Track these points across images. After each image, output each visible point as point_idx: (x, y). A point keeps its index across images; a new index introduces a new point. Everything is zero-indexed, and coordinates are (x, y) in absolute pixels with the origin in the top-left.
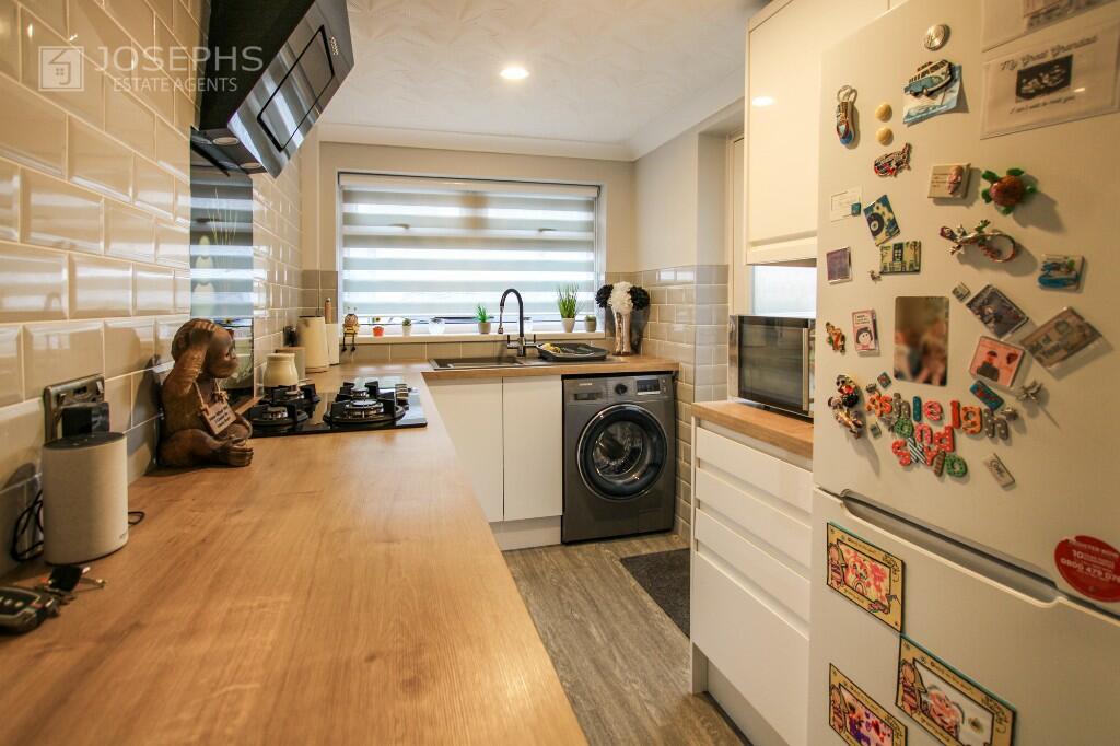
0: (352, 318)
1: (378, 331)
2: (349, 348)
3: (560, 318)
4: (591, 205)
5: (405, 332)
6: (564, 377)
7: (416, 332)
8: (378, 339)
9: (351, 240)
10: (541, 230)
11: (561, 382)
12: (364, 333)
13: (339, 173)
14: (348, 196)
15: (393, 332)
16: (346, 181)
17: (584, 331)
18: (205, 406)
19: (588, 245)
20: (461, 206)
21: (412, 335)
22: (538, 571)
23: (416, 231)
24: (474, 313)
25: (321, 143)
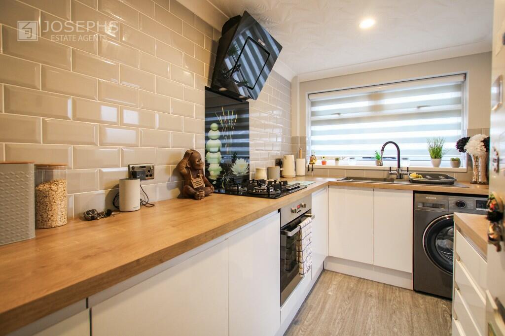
0: (313, 157)
1: (324, 163)
2: (311, 170)
3: (430, 158)
4: (459, 87)
5: (336, 163)
6: (415, 192)
7: (341, 164)
8: (324, 166)
9: (314, 123)
10: (419, 107)
11: (412, 195)
12: (318, 163)
13: (309, 95)
14: (313, 104)
15: (331, 163)
16: (312, 97)
17: (451, 167)
18: (192, 178)
19: (458, 113)
20: (369, 100)
21: (339, 165)
22: (387, 298)
23: (344, 116)
24: (374, 155)
25: (300, 83)
